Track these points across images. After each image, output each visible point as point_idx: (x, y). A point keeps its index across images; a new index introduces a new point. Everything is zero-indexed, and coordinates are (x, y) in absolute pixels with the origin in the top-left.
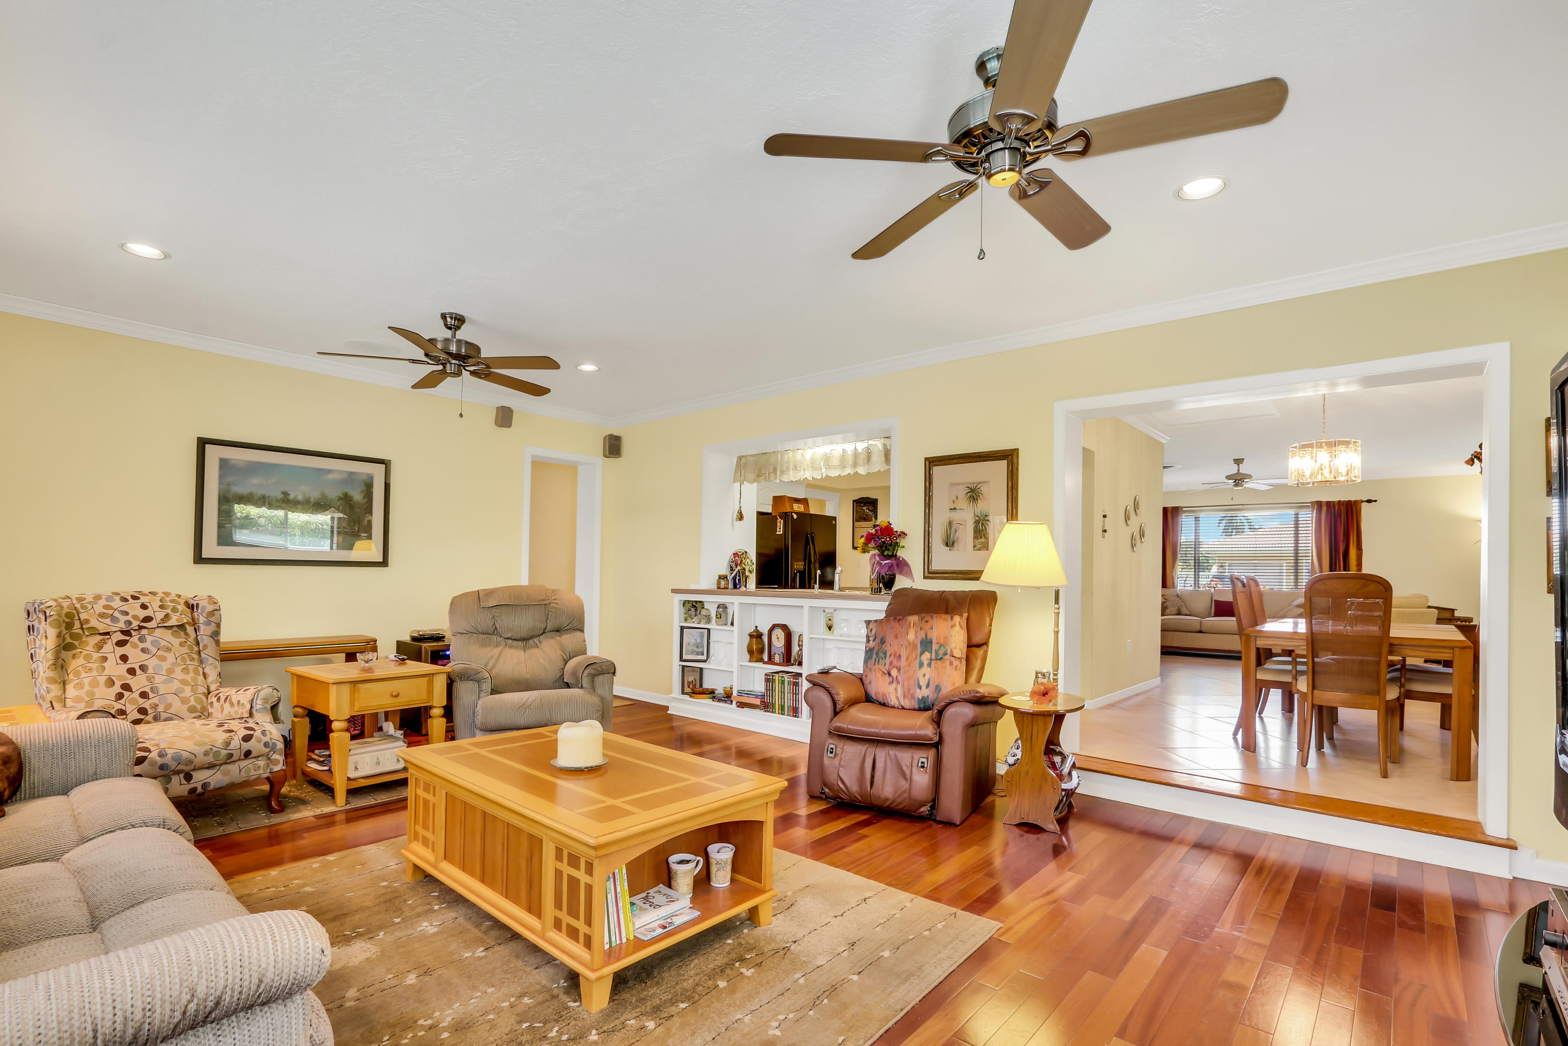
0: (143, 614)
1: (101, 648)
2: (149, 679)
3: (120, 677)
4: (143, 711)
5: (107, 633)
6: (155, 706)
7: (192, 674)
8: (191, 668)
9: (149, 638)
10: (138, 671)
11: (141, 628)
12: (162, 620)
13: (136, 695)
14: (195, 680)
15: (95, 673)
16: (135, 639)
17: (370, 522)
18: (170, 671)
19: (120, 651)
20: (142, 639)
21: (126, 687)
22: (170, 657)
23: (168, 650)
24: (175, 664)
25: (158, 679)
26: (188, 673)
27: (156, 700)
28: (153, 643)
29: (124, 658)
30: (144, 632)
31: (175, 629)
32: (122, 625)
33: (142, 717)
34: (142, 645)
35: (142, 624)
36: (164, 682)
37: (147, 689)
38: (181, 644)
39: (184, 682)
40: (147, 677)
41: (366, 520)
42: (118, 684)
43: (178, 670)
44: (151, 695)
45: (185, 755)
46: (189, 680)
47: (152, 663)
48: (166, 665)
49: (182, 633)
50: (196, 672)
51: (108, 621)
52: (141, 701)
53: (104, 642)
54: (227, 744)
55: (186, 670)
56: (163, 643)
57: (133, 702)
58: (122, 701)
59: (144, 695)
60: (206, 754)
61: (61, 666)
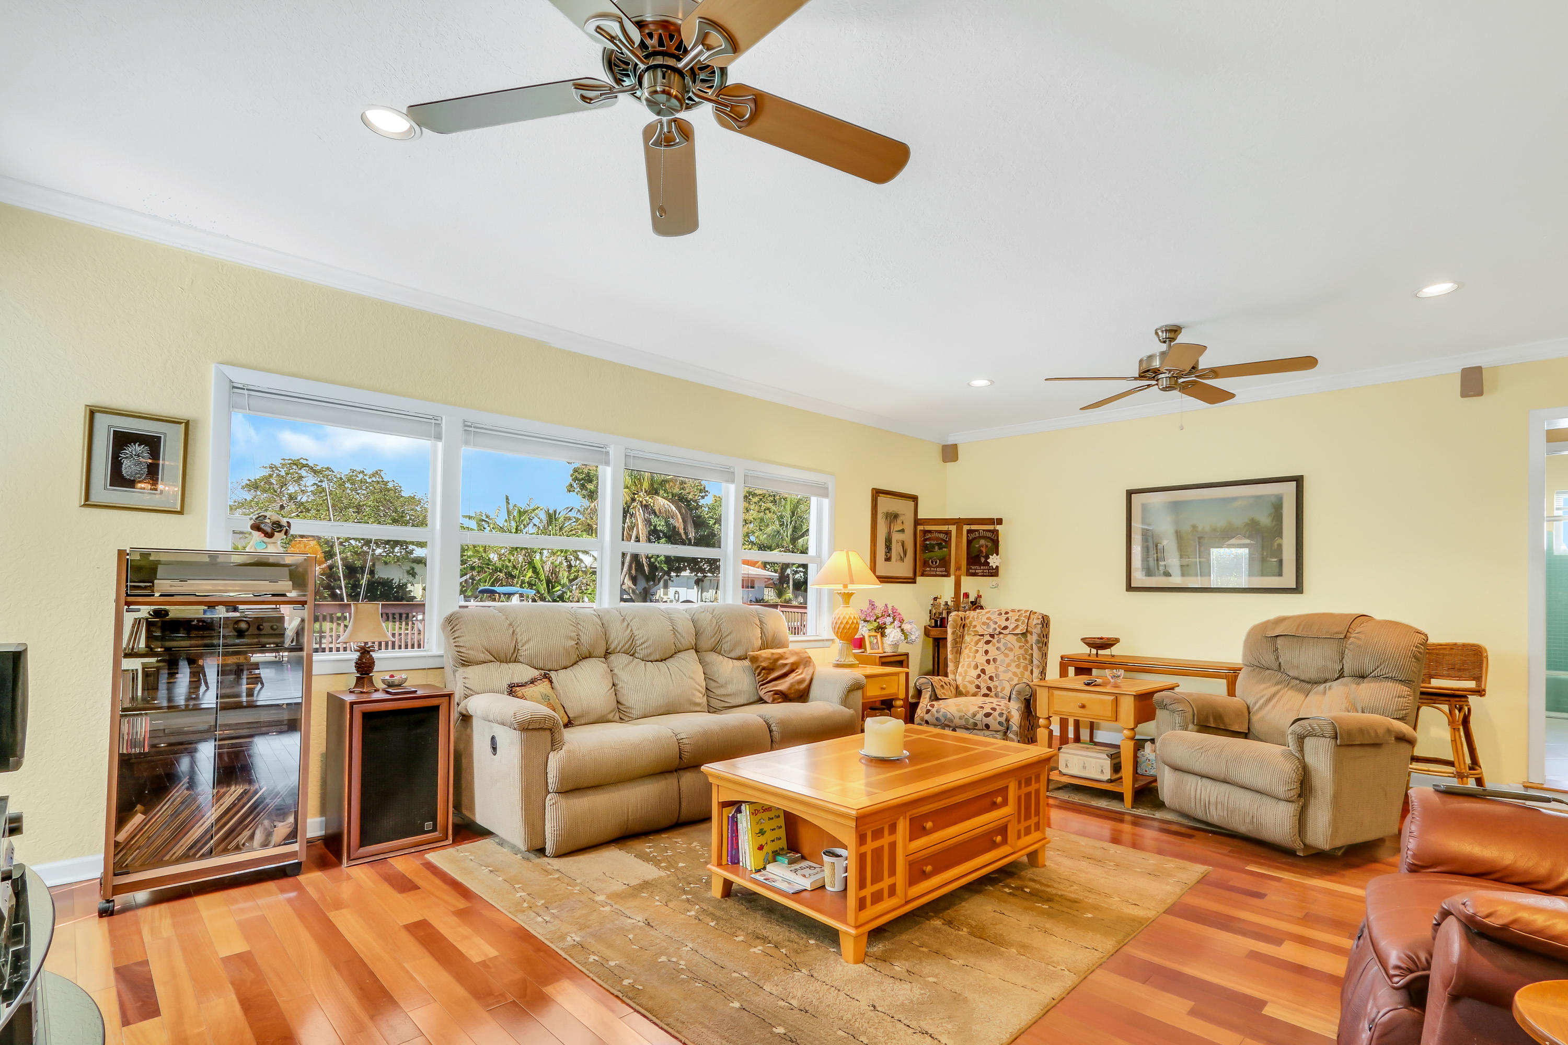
0: (1004, 624)
1: (977, 644)
2: (997, 668)
3: (982, 664)
4: (989, 689)
5: (983, 635)
6: (996, 687)
7: (1021, 669)
8: (1022, 665)
9: (1003, 641)
10: (992, 662)
11: (1000, 633)
12: (1013, 629)
13: (987, 677)
14: (1022, 674)
15: (971, 660)
16: (995, 641)
17: (1280, 546)
18: (1009, 665)
19: (986, 647)
20: (999, 641)
21: (983, 671)
22: (1011, 655)
23: (1011, 650)
24: (1013, 661)
25: (1001, 669)
26: (1019, 668)
27: (997, 683)
28: (1005, 644)
29: (986, 652)
30: (1001, 636)
31: (1020, 636)
32: (991, 631)
33: (989, 693)
34: (998, 645)
35: (1002, 631)
36: (1004, 672)
37: (993, 675)
38: (1020, 647)
39: (1015, 674)
40: (996, 666)
41: (1276, 544)
42: (980, 668)
43: (1014, 664)
44: (995, 679)
45: (949, 715)
46: (1018, 673)
47: (1000, 658)
48: (1007, 660)
49: (1023, 639)
50: (1026, 668)
51: (985, 627)
52: (989, 681)
53: (979, 640)
54: (974, 715)
55: (1018, 666)
56: (1010, 645)
57: (985, 681)
58: (979, 680)
59: (991, 678)
60: (960, 718)
61: (959, 652)
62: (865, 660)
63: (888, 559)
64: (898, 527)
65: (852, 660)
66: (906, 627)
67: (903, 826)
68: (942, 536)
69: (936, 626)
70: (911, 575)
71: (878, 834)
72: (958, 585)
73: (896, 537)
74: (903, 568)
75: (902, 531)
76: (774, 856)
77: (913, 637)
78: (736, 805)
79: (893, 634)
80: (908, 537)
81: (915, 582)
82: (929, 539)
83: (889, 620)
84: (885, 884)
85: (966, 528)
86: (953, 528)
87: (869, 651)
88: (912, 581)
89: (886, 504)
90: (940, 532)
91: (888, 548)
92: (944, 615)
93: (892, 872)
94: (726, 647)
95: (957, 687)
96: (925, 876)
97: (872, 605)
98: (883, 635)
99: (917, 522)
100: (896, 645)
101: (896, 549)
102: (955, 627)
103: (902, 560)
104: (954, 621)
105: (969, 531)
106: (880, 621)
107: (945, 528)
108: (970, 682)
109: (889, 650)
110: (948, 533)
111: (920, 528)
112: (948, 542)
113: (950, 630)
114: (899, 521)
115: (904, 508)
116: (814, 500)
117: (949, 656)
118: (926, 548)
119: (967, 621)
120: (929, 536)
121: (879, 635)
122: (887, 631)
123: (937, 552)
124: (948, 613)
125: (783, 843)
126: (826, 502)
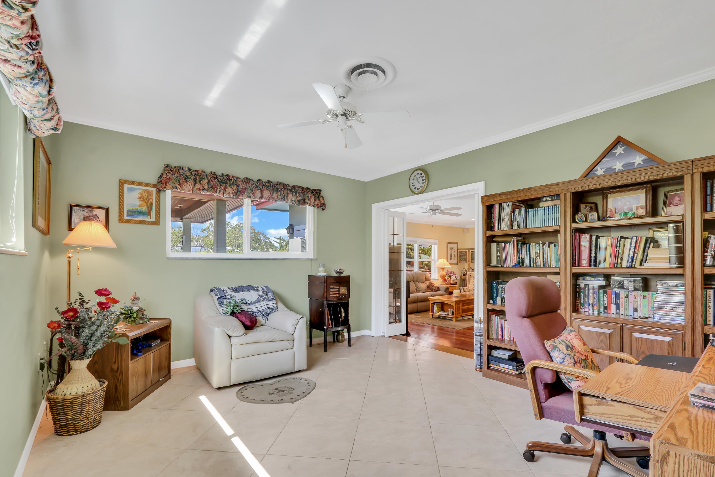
61: (469, 282)
62: (447, 284)
63: (451, 259)
64: (453, 251)
65: (444, 284)
66: (456, 276)
67: (461, 304)
68: (464, 253)
69: (463, 276)
70: (457, 263)
71: (458, 305)
72: (469, 265)
73: (453, 253)
74: (455, 261)
75: (454, 252)
76: (440, 311)
77: (458, 279)
78: (434, 303)
79: (453, 278)
80: (456, 253)
81: (458, 265)
82: (461, 254)
83: (452, 274)
84: (459, 312)
85: (471, 251)
86: (467, 251)
87: (447, 282)
88: (457, 264)
89: (450, 246)
90: (464, 252)
91: (451, 256)
92: (466, 273)
93: (460, 311)
94: (419, 280)
95: (469, 290)
96: (465, 312)
97: (448, 270)
98: (451, 278)
99: (458, 249)
100: (454, 281)
101: (453, 256)
102: (468, 276)
103: (454, 259)
104: (468, 274)
105: (471, 252)
106: (450, 275)
107: (465, 251)
108: (472, 288)
109: (452, 282)
110: (466, 252)
111: (459, 251)
112: (466, 254)
113: (467, 276)
114: (453, 249)
115: (455, 246)
116: (433, 246)
117: (467, 282)
118: (461, 256)
119: (471, 274)
120: (461, 253)
121: (450, 278)
122: (452, 277)
123: (463, 257)
124: (467, 273)
125: (441, 310)
126: (436, 246)
